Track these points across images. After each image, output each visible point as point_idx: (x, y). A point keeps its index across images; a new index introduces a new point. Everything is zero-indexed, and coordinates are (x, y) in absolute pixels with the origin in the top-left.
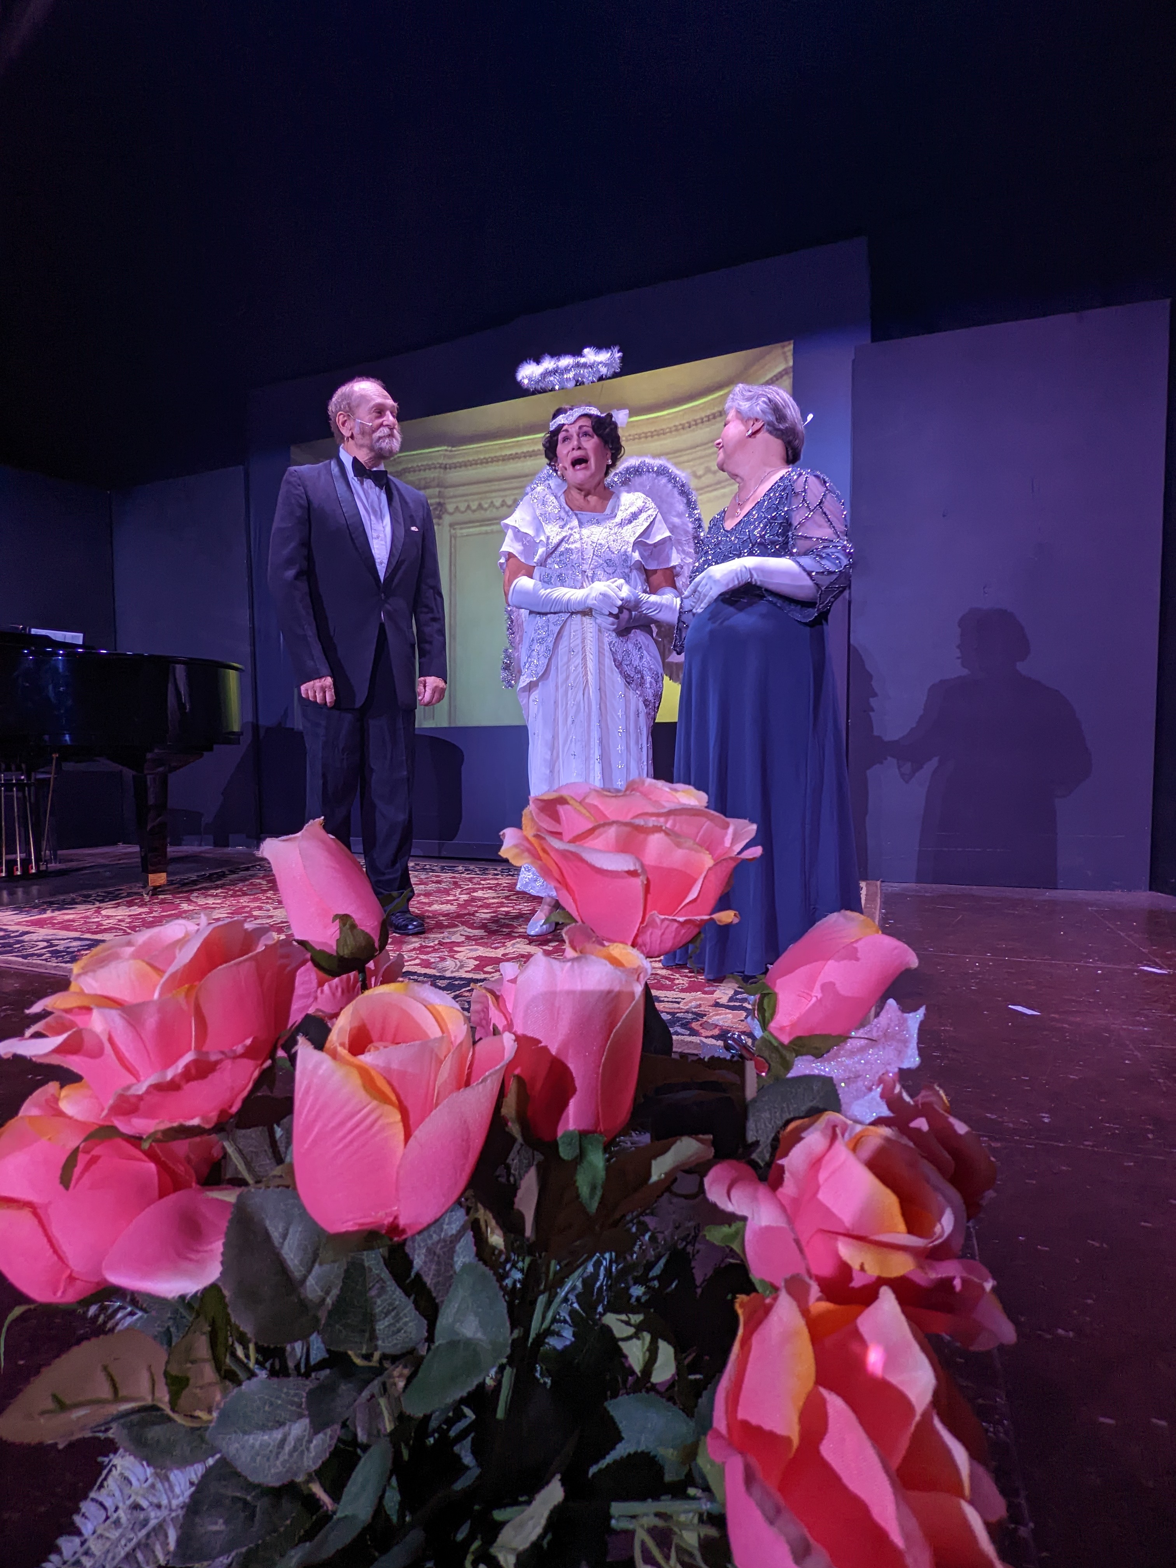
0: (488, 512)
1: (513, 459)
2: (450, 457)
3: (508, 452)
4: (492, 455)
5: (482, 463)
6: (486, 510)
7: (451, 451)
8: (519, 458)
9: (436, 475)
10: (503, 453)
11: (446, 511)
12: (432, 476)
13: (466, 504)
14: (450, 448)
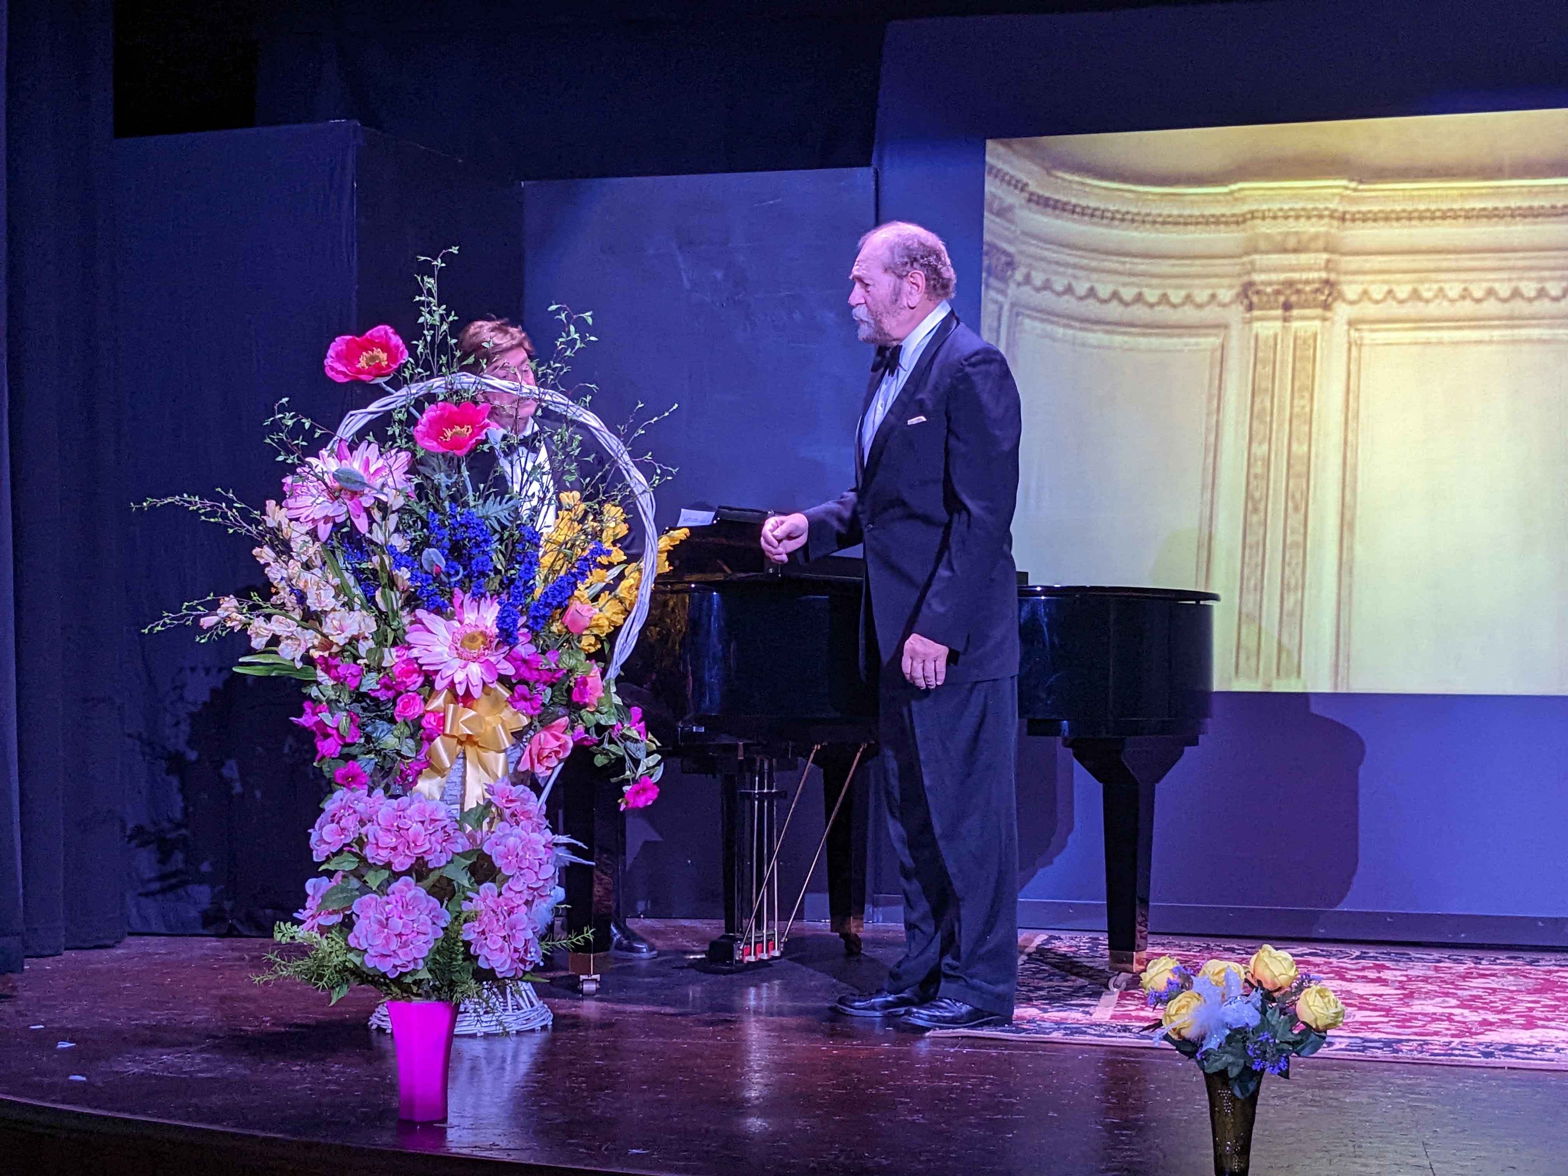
0: (1432, 305)
1: (1488, 217)
2: (1352, 200)
3: (1479, 205)
4: (1444, 207)
5: (1421, 218)
6: (1427, 301)
7: (1355, 190)
8: (1502, 217)
9: (1323, 229)
10: (1468, 205)
11: (1341, 297)
12: (1313, 230)
13: (1386, 288)
14: (1353, 185)
